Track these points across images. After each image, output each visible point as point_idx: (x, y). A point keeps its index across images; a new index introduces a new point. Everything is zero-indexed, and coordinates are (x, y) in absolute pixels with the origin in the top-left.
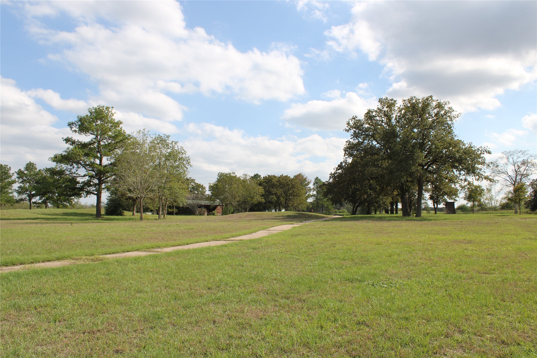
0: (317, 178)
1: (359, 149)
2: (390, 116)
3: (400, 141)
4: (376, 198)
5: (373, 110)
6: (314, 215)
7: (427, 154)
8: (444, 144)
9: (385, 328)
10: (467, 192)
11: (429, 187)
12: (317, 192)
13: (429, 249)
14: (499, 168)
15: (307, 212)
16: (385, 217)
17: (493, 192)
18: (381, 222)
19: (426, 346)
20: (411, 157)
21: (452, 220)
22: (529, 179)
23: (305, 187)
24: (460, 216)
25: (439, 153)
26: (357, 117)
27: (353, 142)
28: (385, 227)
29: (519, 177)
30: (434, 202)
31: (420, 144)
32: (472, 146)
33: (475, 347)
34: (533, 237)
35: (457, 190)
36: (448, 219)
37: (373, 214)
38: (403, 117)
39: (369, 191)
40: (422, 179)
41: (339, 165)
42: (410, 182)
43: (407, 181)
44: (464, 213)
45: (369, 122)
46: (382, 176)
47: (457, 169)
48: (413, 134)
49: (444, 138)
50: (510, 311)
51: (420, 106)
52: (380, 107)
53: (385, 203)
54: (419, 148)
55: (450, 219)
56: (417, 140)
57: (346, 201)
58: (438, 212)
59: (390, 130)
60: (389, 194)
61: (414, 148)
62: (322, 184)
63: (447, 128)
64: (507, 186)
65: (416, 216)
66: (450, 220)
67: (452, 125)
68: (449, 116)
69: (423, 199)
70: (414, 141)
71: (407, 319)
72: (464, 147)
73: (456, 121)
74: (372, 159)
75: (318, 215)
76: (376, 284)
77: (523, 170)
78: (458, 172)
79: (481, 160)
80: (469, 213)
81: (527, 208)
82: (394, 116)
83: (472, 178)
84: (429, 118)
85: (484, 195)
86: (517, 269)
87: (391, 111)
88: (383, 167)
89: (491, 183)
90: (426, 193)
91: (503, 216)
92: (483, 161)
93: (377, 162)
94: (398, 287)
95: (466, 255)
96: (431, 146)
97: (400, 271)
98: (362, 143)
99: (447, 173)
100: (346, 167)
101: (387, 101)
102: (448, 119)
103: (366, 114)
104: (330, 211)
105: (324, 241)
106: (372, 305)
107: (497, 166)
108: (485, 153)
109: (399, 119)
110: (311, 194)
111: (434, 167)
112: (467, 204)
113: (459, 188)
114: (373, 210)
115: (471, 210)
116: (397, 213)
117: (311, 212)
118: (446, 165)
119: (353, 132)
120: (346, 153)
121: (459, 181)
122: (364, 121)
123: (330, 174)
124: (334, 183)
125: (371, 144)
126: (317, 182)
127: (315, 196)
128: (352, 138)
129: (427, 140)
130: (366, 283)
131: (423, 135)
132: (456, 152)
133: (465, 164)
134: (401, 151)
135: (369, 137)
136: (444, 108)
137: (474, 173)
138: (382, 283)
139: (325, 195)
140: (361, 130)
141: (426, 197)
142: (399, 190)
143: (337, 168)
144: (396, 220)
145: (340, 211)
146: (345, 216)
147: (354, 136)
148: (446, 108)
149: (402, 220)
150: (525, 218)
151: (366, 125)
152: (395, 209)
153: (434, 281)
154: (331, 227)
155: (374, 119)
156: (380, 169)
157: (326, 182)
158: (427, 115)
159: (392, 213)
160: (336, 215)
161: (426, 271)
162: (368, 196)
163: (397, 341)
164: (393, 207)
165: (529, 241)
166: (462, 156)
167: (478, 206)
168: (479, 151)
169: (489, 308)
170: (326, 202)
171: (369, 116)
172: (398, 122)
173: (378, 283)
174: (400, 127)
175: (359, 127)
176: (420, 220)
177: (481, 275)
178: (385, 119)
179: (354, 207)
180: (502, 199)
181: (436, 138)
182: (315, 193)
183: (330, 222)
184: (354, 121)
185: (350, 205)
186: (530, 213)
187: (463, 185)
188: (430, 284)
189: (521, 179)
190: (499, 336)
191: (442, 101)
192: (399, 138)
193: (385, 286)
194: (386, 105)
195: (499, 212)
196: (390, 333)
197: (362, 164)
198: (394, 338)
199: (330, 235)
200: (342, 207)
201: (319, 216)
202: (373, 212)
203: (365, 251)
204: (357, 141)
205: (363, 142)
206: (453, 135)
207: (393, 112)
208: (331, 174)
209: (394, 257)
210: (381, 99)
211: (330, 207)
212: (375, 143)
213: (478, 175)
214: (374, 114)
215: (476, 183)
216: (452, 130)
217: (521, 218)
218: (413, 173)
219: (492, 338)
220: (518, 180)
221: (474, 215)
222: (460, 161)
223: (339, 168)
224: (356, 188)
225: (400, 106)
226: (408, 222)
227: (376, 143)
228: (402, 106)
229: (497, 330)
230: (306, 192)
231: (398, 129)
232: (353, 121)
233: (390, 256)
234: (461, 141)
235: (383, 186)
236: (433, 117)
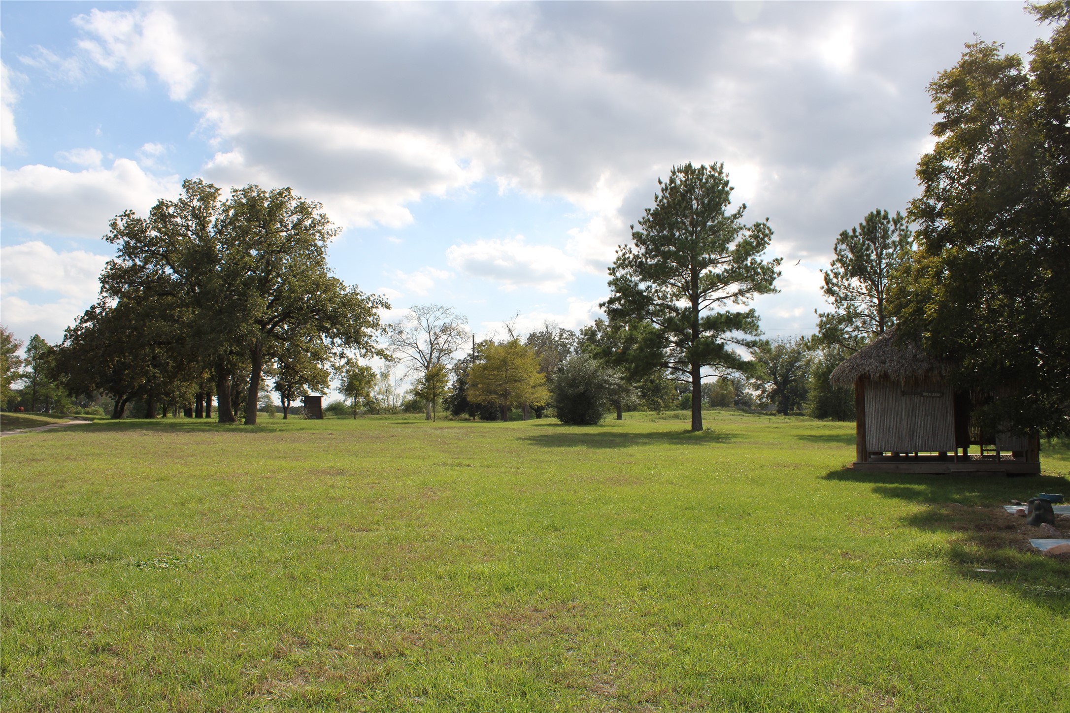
0: (36, 338)
1: (135, 281)
2: (205, 218)
3: (221, 272)
4: (165, 383)
5: (170, 202)
6: (24, 419)
7: (273, 301)
8: (307, 285)
9: (151, 653)
10: (345, 379)
11: (276, 366)
12: (35, 368)
13: (262, 487)
14: (404, 336)
15: (10, 411)
16: (183, 424)
17: (392, 380)
18: (173, 434)
19: (232, 681)
20: (240, 305)
21: (314, 431)
22: (452, 358)
23: (6, 356)
24: (331, 423)
25: (295, 301)
26: (134, 213)
27: (123, 265)
28: (180, 444)
29: (435, 354)
30: (283, 396)
31: (260, 279)
32: (358, 292)
33: (327, 671)
34: (449, 461)
35: (327, 374)
36: (307, 429)
37: (159, 418)
38: (230, 223)
39: (151, 371)
40: (260, 350)
41: (87, 311)
42: (237, 354)
43: (231, 352)
44: (339, 418)
45: (160, 226)
46: (181, 340)
47: (327, 332)
48: (247, 259)
49: (308, 272)
50: (395, 596)
51: (266, 205)
52: (184, 197)
53: (184, 394)
54: (258, 288)
55: (311, 429)
56: (254, 272)
57: (102, 390)
58: (289, 416)
59: (203, 247)
60: (194, 378)
61: (249, 288)
62: (45, 350)
63: (313, 253)
64: (415, 369)
65: (246, 423)
66: (310, 432)
67: (323, 249)
68: (319, 232)
69: (263, 389)
70: (249, 273)
71: (200, 630)
72: (342, 292)
73: (331, 242)
74: (161, 303)
75: (32, 420)
76: (145, 563)
77: (443, 341)
78: (329, 340)
79: (372, 318)
80: (348, 418)
81: (446, 409)
82: (213, 219)
83: (354, 351)
84: (282, 231)
85: (375, 385)
86: (417, 519)
87: (207, 208)
88: (183, 322)
89: (387, 363)
90: (269, 378)
91: (405, 423)
92: (375, 320)
93: (171, 311)
94: (191, 566)
95: (331, 498)
96: (282, 286)
97: (199, 533)
98: (142, 269)
99: (310, 340)
100: (102, 316)
101: (199, 188)
102: (317, 237)
103: (154, 208)
104: (65, 410)
105: (39, 475)
106: (130, 609)
107: (401, 332)
108: (380, 306)
109: (222, 226)
110: (21, 373)
111: (286, 327)
112: (345, 401)
113: (330, 370)
114: (159, 410)
115: (353, 412)
116: (208, 416)
117: (20, 411)
118: (308, 325)
119: (123, 243)
120: (105, 288)
121: (331, 357)
122: (148, 222)
123: (66, 331)
124: (74, 348)
125: (160, 272)
126: (36, 346)
127: (30, 377)
128: (119, 257)
129: (274, 274)
130: (123, 562)
131: (268, 263)
132: (328, 302)
133: (342, 325)
134: (221, 291)
135: (157, 258)
136: (311, 214)
137: (358, 342)
138: (159, 560)
139: (53, 375)
140: (140, 242)
141: (267, 385)
142: (213, 370)
143: (82, 318)
144: (203, 431)
145: (88, 409)
146: (96, 421)
147: (125, 252)
148: (315, 214)
149: (216, 431)
150: (442, 428)
151: (153, 232)
152: (204, 409)
153: (264, 549)
154: (60, 443)
155: (170, 222)
156: (176, 326)
157: (56, 346)
158: (279, 226)
159: (199, 415)
160: (76, 418)
161: (251, 530)
162: (149, 381)
163: (176, 678)
164: (202, 404)
165: (442, 469)
166: (338, 309)
167: (364, 406)
168: (370, 303)
169: (359, 594)
170: (56, 392)
171: (161, 214)
172: (220, 232)
173: (149, 560)
174: (223, 244)
175: (137, 234)
176: (252, 431)
177: (353, 534)
178: (193, 224)
179: (117, 403)
180: (407, 393)
181: (292, 271)
182: (30, 369)
183: (60, 434)
184: (127, 222)
185: (110, 397)
186: (451, 420)
187: (337, 364)
188: (255, 557)
189: (439, 358)
190: (370, 645)
191: (308, 201)
192: (219, 264)
193: (164, 565)
194: (197, 195)
195: (401, 416)
196: (161, 664)
197: (138, 313)
198: (170, 673)
199: (56, 461)
200: (92, 401)
201: (36, 421)
202: (158, 414)
203: (129, 495)
204: (130, 263)
205: (144, 267)
206: (323, 268)
207: (211, 211)
208: (68, 330)
209: (190, 506)
210: (188, 181)
211: (64, 401)
212: (168, 270)
213: (365, 347)
214: (171, 210)
215: (362, 362)
216: (324, 258)
217: (435, 429)
218: (243, 336)
219: (359, 649)
220: (434, 360)
221: (355, 421)
222: (334, 318)
223: (86, 318)
224: (123, 363)
225: (227, 200)
226: (228, 435)
227: (171, 271)
228: (230, 201)
229: (369, 633)
230: (8, 367)
231: (219, 246)
232: (124, 221)
233: (183, 504)
234: (338, 280)
235: (182, 361)
236: (288, 230)
